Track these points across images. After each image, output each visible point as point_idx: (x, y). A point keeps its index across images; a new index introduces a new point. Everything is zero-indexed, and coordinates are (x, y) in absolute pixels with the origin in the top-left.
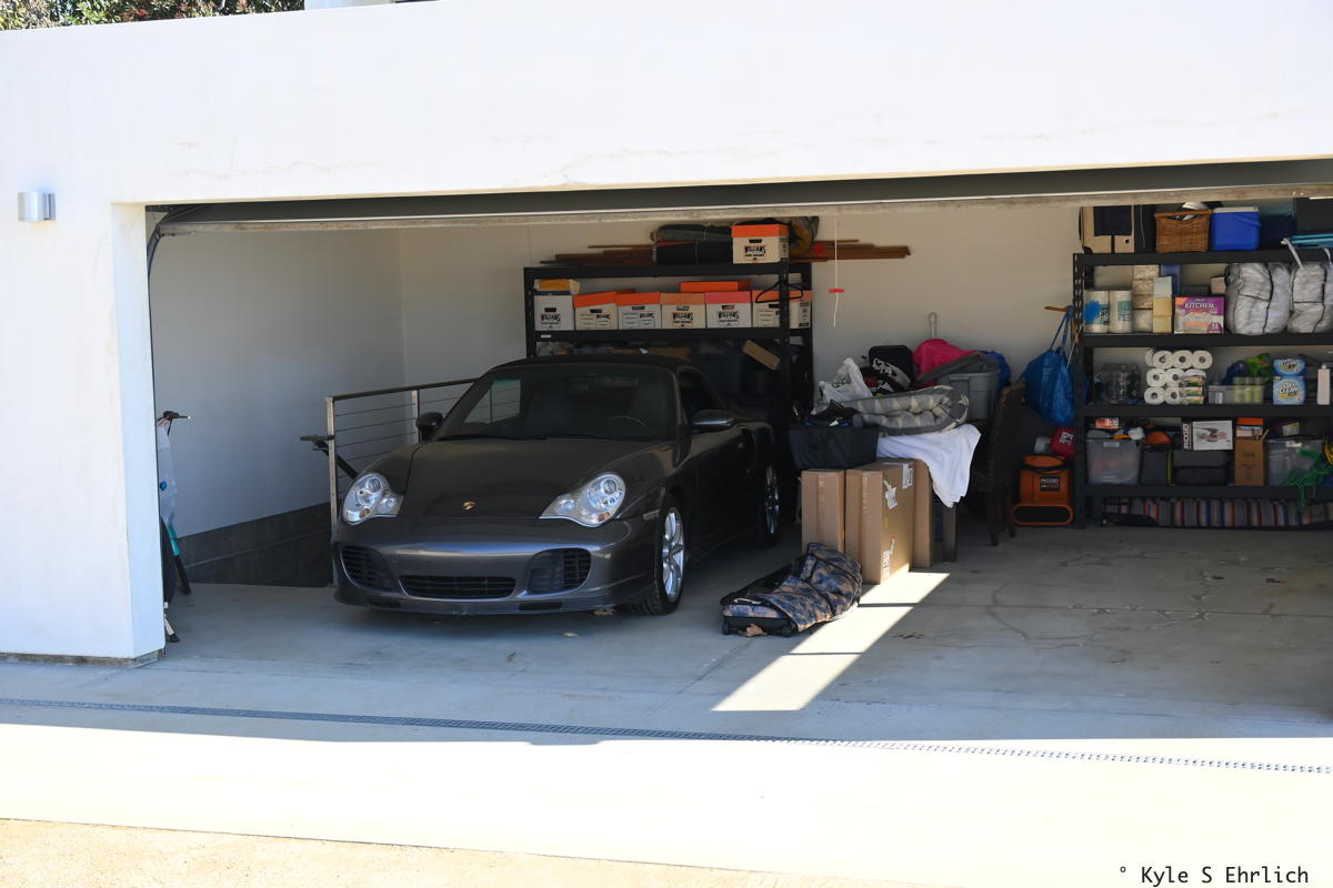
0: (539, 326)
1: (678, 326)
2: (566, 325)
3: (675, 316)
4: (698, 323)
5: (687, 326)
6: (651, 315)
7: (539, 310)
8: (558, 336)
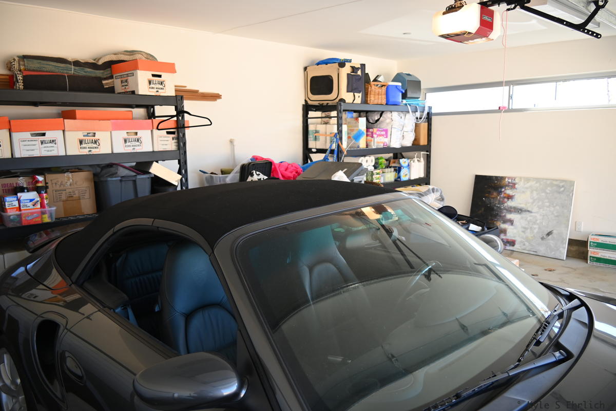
1: (85, 152)
3: (81, 142)
4: (104, 149)
5: (94, 151)
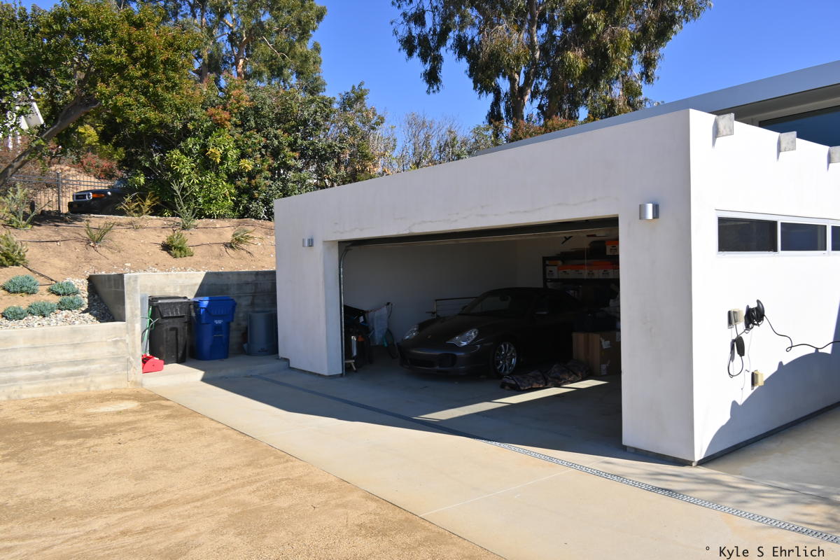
0: (548, 277)
1: (589, 277)
2: (555, 277)
4: (596, 277)
5: (593, 278)
6: (581, 273)
7: (548, 271)
8: (552, 280)
